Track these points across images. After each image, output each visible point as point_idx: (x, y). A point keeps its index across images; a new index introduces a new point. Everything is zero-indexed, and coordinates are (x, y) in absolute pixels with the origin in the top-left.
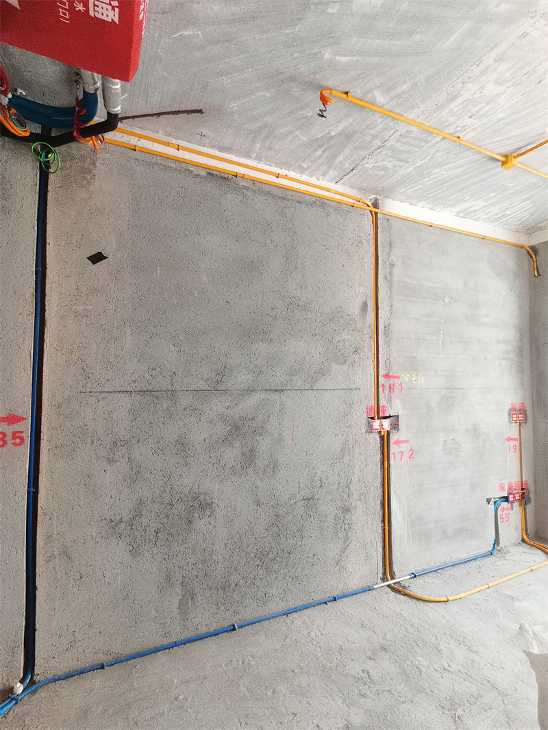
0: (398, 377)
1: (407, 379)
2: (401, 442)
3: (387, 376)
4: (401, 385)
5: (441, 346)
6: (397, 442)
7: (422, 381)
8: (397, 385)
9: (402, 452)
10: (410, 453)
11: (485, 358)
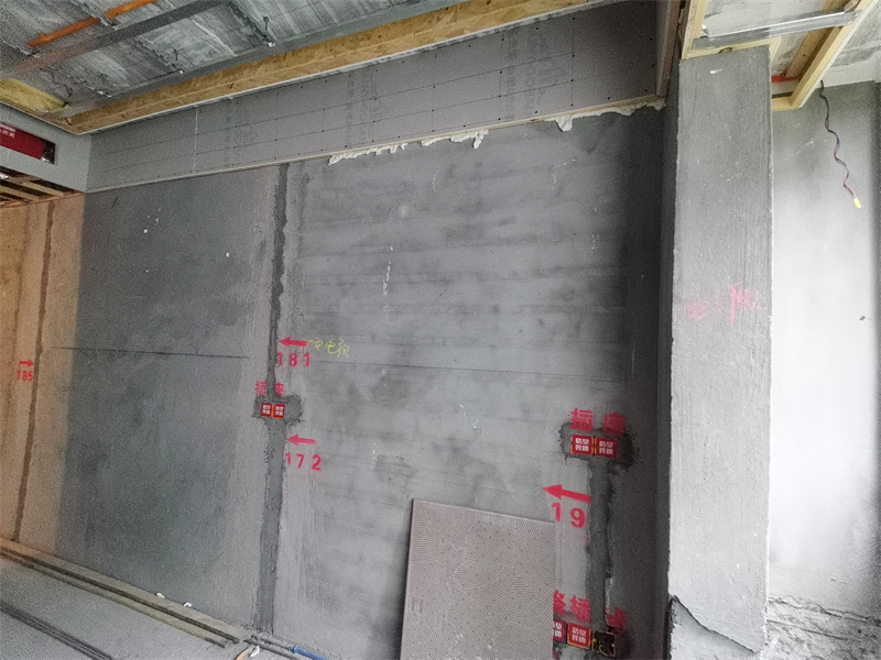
0: (303, 344)
1: (317, 347)
2: (303, 440)
3: (287, 342)
4: (307, 355)
5: (385, 293)
6: (296, 439)
7: (344, 351)
8: (301, 355)
9: (302, 456)
10: (315, 461)
11: (496, 310)
